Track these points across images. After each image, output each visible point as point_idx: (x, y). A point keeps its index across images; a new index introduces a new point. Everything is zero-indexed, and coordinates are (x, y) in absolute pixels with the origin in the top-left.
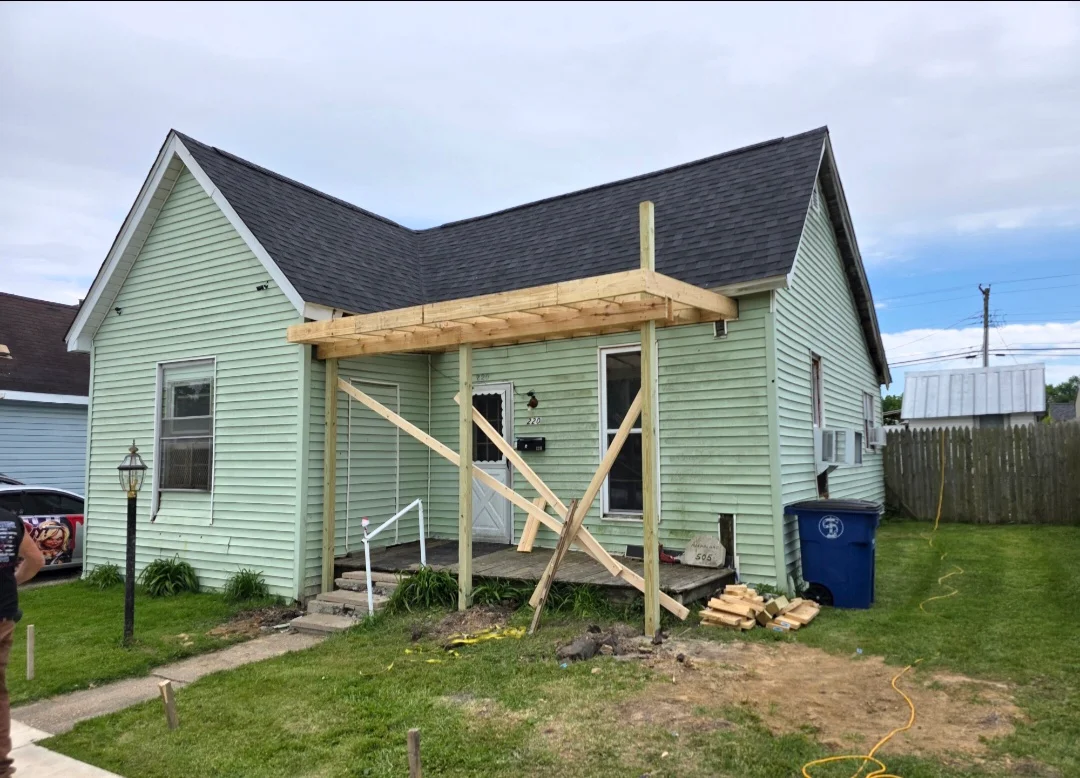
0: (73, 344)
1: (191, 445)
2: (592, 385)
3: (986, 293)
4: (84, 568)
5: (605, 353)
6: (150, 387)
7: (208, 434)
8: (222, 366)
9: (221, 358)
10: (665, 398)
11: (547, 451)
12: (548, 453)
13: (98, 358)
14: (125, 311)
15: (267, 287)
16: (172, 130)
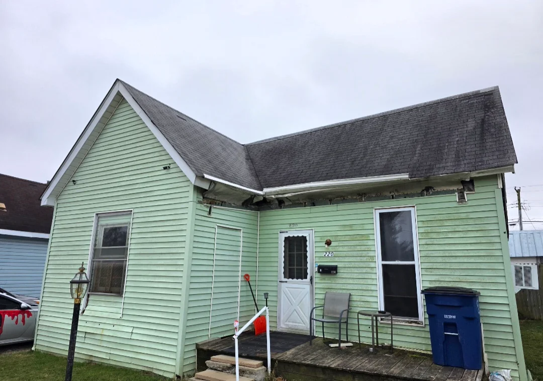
0: (44, 202)
1: (112, 265)
2: (371, 232)
3: (518, 191)
4: (35, 343)
5: (378, 212)
6: (90, 228)
7: (123, 258)
8: (136, 216)
9: (136, 211)
10: (423, 242)
11: (338, 274)
12: (339, 275)
13: (59, 210)
14: (78, 182)
15: (169, 167)
16: (117, 80)
